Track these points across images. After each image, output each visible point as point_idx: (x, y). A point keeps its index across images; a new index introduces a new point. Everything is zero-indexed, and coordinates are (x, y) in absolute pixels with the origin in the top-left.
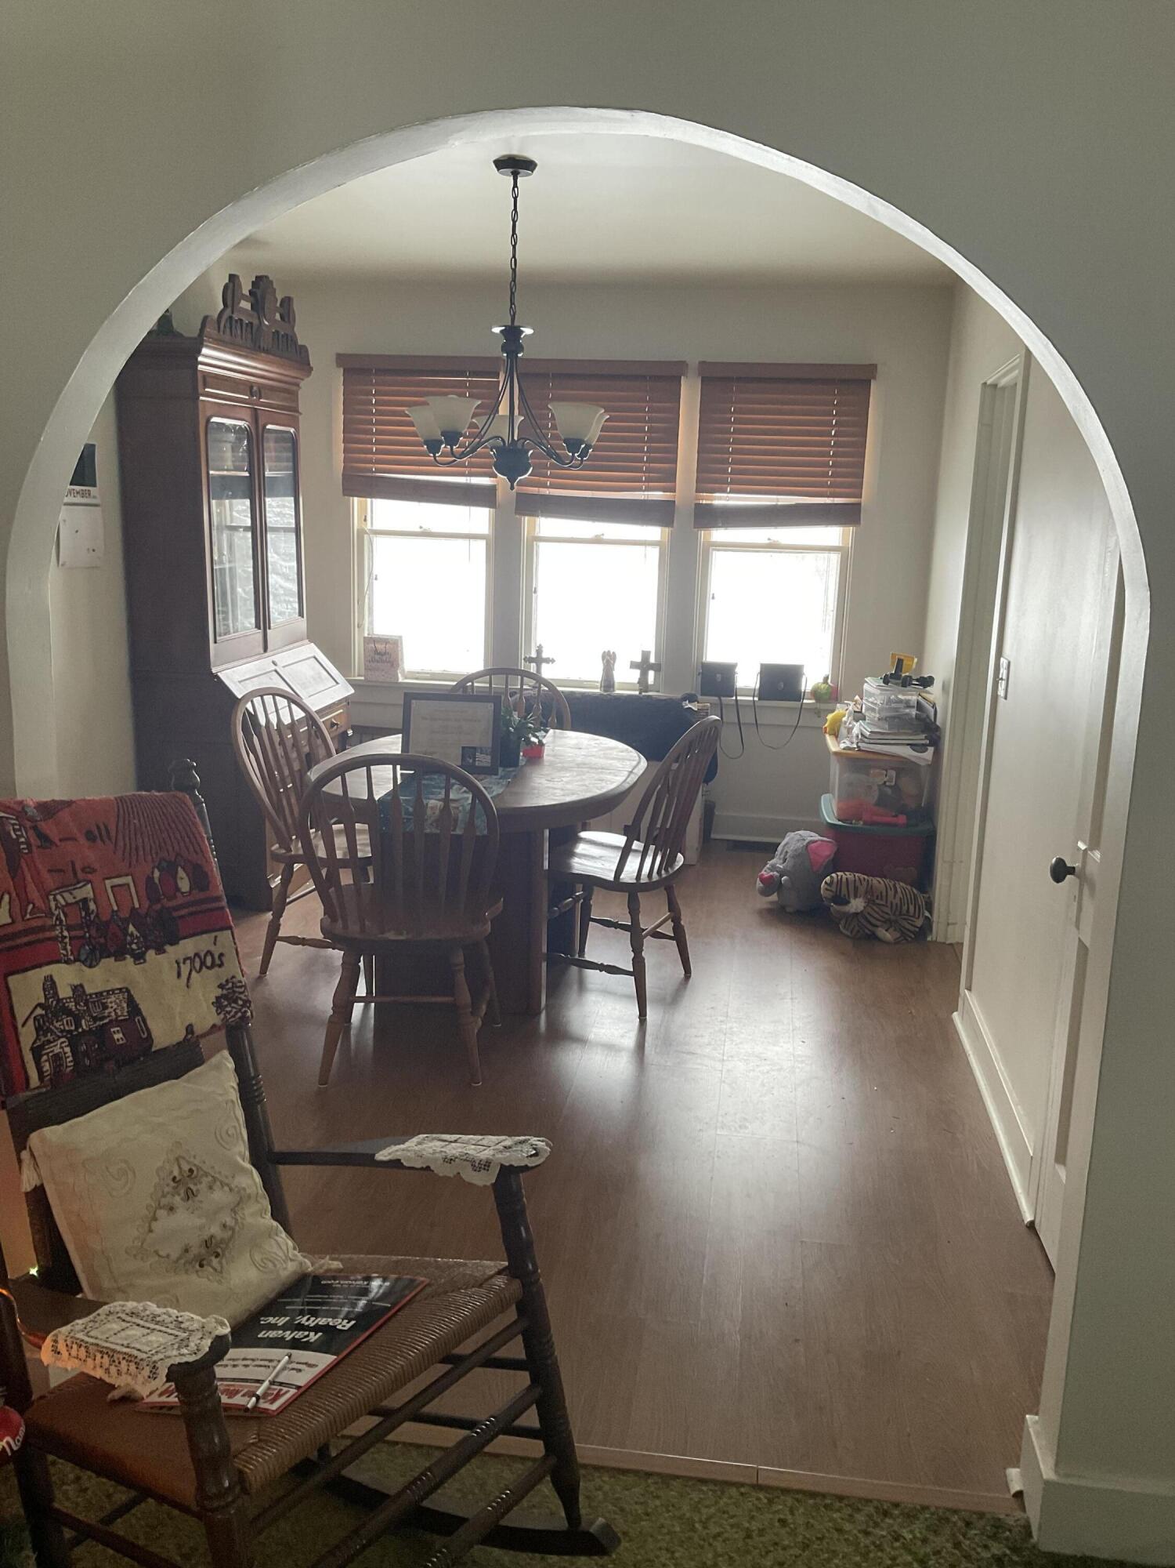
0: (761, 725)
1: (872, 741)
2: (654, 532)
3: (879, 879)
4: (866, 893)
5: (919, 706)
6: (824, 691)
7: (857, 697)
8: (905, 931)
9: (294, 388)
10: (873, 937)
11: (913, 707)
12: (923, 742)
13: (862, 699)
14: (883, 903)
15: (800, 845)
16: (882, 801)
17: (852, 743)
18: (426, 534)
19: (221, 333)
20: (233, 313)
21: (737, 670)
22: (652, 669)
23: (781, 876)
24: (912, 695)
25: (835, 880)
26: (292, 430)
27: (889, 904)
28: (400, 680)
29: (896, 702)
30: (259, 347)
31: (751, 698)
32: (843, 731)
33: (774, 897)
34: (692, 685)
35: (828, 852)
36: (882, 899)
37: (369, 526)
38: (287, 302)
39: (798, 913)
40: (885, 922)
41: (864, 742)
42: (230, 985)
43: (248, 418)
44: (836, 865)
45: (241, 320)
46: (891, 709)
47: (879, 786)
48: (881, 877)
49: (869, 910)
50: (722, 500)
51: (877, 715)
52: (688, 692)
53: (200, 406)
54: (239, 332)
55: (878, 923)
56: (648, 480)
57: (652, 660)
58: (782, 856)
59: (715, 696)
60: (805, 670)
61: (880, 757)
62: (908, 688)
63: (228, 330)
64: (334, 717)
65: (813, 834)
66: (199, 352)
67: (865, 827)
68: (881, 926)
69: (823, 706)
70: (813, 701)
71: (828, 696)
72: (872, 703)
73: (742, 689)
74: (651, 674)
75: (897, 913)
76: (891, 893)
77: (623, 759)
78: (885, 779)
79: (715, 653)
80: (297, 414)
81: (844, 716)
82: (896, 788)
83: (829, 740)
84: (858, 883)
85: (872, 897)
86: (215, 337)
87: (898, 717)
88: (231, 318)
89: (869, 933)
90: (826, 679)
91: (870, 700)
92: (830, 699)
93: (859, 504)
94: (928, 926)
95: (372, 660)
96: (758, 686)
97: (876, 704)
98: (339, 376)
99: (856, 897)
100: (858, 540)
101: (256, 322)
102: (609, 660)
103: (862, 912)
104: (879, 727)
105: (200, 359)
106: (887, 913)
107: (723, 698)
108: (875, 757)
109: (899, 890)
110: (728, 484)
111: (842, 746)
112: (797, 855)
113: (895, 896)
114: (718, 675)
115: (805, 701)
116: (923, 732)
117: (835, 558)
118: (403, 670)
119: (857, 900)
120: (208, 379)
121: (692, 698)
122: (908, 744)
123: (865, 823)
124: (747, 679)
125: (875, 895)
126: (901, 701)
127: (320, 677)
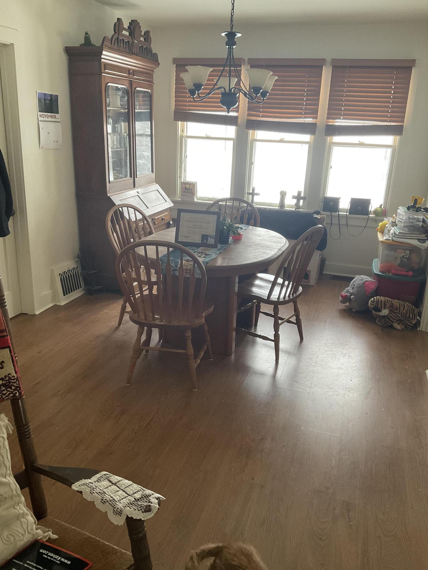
0: (349, 225)
1: (399, 237)
2: (307, 137)
3: (396, 300)
4: (390, 307)
5: (424, 221)
6: (379, 211)
7: (394, 215)
8: (407, 325)
9: (151, 72)
10: (392, 327)
11: (421, 221)
12: (424, 238)
13: (396, 216)
14: (398, 312)
15: (361, 282)
16: (401, 265)
17: (390, 237)
18: (208, 138)
19: (113, 45)
20: (119, 36)
21: (340, 200)
22: (302, 199)
23: (351, 295)
24: (421, 216)
25: (376, 300)
26: (149, 91)
27: (400, 313)
28: (195, 200)
29: (413, 219)
30: (132, 52)
31: (345, 213)
32: (386, 231)
33: (347, 304)
34: (319, 207)
35: (373, 287)
36: (397, 310)
37: (185, 135)
38: (147, 33)
39: (357, 312)
40: (398, 321)
41: (395, 237)
42: (7, 378)
43: (127, 84)
44: (377, 293)
45: (123, 40)
46: (409, 222)
47: (400, 257)
48: (398, 300)
49: (391, 314)
50: (340, 122)
51: (403, 225)
52: (316, 210)
53: (103, 78)
54: (122, 45)
55: (394, 321)
56: (305, 114)
57: (302, 195)
58: (352, 286)
59: (330, 212)
60: (371, 202)
61: (403, 244)
62: (419, 213)
63: (116, 44)
64: (163, 216)
65: (367, 277)
66: (101, 54)
67: (392, 276)
68: (396, 322)
69: (379, 218)
70: (374, 216)
71: (382, 213)
72: (401, 219)
73: (341, 209)
74: (301, 202)
75: (404, 317)
76: (402, 308)
77: (277, 242)
78: (404, 254)
79: (331, 193)
80: (152, 84)
81: (387, 224)
82: (409, 259)
83: (379, 235)
84: (386, 302)
85: (392, 309)
86: (109, 46)
87: (414, 226)
88: (118, 38)
89: (389, 325)
90: (381, 205)
91: (400, 217)
92: (382, 215)
93: (403, 126)
94: (418, 323)
95: (184, 192)
96: (349, 208)
97: (402, 219)
98: (174, 68)
99: (385, 308)
100: (401, 142)
101: (131, 41)
102: (283, 195)
103: (387, 316)
104: (403, 230)
105: (102, 56)
106: (399, 317)
107: (332, 213)
108: (401, 244)
109: (406, 306)
110: (342, 115)
111: (385, 238)
112: (359, 287)
113: (403, 309)
114: (331, 203)
115: (370, 216)
116: (424, 233)
117: (389, 150)
118: (197, 197)
119: (385, 310)
120: (107, 66)
121: (318, 213)
122: (416, 239)
123: (393, 274)
124: (344, 205)
125: (394, 308)
126: (415, 219)
127: (159, 199)
